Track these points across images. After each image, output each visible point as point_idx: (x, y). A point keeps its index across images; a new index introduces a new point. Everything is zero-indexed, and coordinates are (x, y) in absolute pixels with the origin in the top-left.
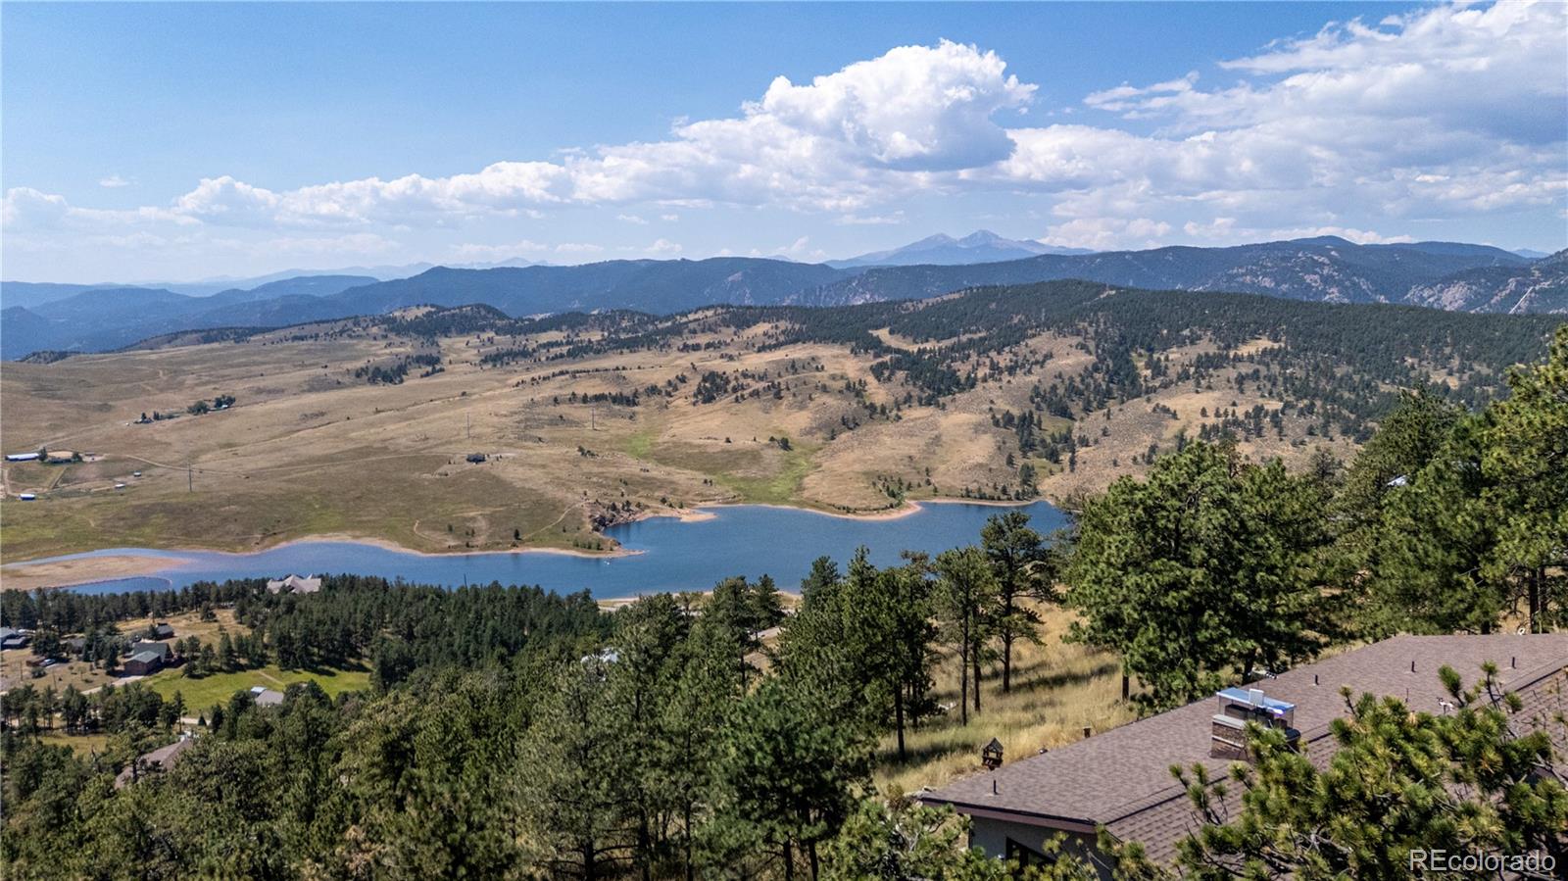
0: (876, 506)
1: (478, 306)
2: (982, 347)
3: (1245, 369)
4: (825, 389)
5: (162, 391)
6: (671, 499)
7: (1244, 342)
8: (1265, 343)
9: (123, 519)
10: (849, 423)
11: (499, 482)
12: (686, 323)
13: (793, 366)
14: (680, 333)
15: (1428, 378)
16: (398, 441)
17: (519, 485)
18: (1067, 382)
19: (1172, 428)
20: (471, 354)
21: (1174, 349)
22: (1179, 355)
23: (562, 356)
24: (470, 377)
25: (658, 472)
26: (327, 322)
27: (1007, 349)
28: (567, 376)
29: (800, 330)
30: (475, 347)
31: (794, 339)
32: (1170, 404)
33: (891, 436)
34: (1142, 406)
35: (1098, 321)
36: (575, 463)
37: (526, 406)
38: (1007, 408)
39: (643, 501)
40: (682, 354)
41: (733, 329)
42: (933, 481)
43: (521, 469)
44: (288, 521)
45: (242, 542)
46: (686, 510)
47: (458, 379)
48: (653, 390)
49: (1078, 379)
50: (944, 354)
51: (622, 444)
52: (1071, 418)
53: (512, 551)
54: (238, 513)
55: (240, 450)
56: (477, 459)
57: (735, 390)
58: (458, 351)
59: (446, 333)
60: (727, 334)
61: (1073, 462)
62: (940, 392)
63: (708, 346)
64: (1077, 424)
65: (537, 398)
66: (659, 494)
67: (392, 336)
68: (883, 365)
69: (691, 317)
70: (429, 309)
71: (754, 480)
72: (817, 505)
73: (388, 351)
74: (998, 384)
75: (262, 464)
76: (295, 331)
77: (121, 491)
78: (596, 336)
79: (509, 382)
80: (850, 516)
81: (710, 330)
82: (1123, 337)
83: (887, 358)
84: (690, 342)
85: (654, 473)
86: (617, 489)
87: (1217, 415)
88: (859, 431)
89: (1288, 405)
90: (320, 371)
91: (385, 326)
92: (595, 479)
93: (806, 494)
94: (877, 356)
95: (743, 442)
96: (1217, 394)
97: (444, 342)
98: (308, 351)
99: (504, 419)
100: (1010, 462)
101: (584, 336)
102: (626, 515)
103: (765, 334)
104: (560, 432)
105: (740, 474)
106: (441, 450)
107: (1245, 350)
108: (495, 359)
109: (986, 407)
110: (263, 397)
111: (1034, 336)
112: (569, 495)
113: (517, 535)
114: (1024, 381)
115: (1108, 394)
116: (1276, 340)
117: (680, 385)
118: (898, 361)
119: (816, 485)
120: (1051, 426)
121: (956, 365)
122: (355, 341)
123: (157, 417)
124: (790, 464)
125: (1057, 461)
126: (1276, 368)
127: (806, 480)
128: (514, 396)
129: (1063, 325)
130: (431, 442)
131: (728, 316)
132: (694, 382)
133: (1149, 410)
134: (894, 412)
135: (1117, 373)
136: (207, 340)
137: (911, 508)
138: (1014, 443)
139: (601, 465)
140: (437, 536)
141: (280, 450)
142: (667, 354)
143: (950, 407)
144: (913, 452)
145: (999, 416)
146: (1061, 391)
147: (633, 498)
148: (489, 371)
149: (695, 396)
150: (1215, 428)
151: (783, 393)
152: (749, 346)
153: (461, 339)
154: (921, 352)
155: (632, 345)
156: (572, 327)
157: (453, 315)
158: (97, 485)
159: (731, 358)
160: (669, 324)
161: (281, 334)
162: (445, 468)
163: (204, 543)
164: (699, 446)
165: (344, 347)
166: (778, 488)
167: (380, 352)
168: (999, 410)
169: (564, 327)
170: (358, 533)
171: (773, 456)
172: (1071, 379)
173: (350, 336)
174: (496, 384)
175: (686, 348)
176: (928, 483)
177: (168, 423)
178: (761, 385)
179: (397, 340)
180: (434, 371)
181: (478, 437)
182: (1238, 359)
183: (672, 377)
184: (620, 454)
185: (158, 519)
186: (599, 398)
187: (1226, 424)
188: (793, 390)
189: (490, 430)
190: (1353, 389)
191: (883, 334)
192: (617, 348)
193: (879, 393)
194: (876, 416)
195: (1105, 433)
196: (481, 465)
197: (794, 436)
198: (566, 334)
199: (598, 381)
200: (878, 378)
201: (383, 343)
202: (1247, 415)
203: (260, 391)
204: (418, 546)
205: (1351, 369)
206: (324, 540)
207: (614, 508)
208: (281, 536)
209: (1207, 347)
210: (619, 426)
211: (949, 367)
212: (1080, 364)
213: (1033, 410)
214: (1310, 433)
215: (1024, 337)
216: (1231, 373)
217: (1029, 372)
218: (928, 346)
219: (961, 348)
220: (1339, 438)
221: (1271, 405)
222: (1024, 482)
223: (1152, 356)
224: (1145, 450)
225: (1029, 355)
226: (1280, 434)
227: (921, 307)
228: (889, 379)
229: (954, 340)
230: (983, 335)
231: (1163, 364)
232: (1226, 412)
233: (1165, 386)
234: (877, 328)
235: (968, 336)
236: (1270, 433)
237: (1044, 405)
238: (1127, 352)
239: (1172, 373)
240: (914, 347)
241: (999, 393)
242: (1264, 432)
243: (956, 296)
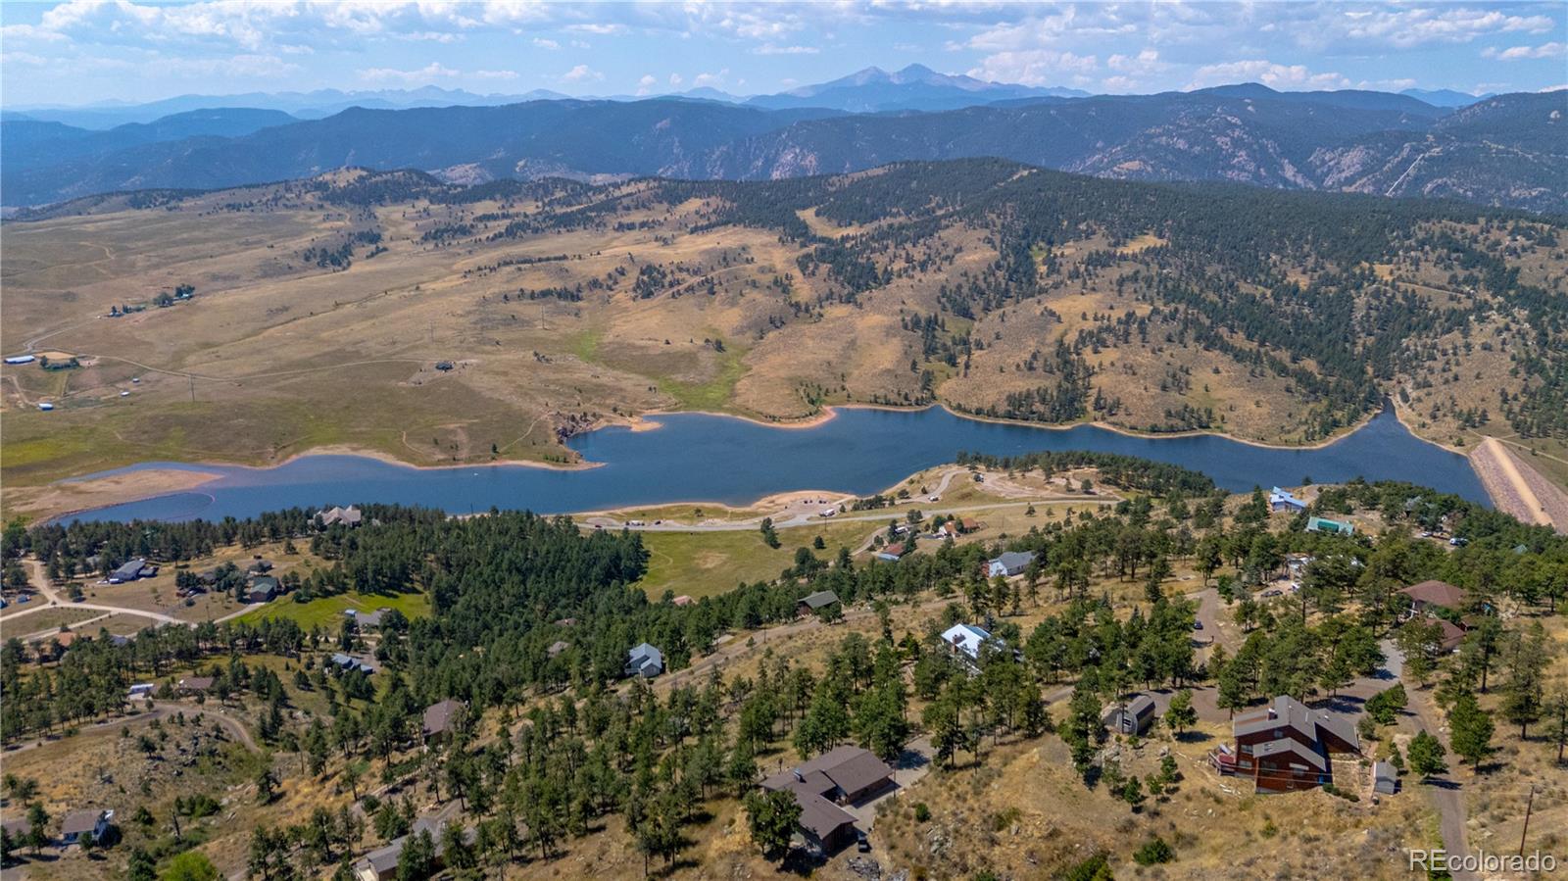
0: (797, 414)
1: (410, 171)
2: (896, 234)
3: (1127, 269)
4: (754, 284)
5: (116, 274)
6: (621, 406)
7: (1133, 237)
8: (1151, 241)
9: (145, 432)
10: (776, 322)
11: (470, 392)
12: (619, 198)
13: (725, 259)
14: (614, 210)
15: (1285, 275)
16: (370, 344)
17: (488, 394)
18: (972, 280)
19: (1057, 330)
20: (408, 228)
21: (1071, 243)
22: (1073, 250)
23: (501, 235)
24: (416, 262)
25: (608, 377)
26: (258, 186)
27: (922, 241)
28: (512, 267)
29: (731, 208)
30: (413, 219)
31: (726, 219)
32: (1054, 306)
33: (812, 338)
34: (1032, 308)
35: (1005, 213)
36: (532, 368)
37: (479, 304)
38: (917, 308)
39: (597, 410)
40: (617, 234)
41: (665, 205)
42: (847, 386)
43: (486, 378)
45: (258, 456)
46: (635, 419)
47: (405, 264)
48: (595, 284)
49: (981, 277)
50: (865, 244)
51: (570, 344)
52: (972, 318)
53: (492, 464)
54: (247, 427)
55: (222, 351)
56: (446, 368)
57: (671, 285)
58: (395, 224)
59: (380, 201)
60: (659, 212)
61: (967, 366)
62: (859, 288)
63: (643, 225)
64: (976, 324)
65: (488, 294)
66: (611, 401)
67: (327, 205)
68: (808, 256)
69: (625, 190)
70: (359, 172)
71: (692, 385)
72: (747, 412)
73: (328, 225)
74: (911, 282)
75: (249, 369)
76: (225, 197)
77: (130, 400)
78: (530, 208)
79: (455, 267)
80: (776, 425)
81: (644, 206)
82: (1027, 231)
83: (811, 249)
84: (626, 220)
85: (604, 380)
86: (572, 396)
87: (1096, 319)
88: (785, 330)
89: (1155, 311)
90: (269, 253)
91: (318, 193)
92: (552, 387)
93: (738, 401)
94: (803, 245)
95: (681, 343)
96: (1098, 296)
97: (380, 212)
98: (248, 225)
99: (461, 320)
100: (914, 366)
101: (518, 208)
102: (584, 425)
103: (697, 213)
104: (515, 334)
105: (679, 378)
106: (409, 355)
107: (1133, 247)
108: (435, 236)
109: (898, 308)
110: (219, 284)
111: (947, 227)
112: (533, 406)
113: (494, 446)
114: (934, 278)
115: (1006, 294)
116: (1161, 236)
117: (621, 278)
118: (823, 252)
119: (748, 391)
120: (954, 326)
121: (875, 257)
122: (291, 212)
123: (126, 310)
124: (723, 368)
125: (954, 365)
126: (1155, 268)
127: (738, 385)
128: (465, 290)
129: (973, 215)
130: (399, 347)
131: (660, 191)
132: (633, 275)
133: (1038, 313)
134: (817, 309)
135: (1016, 271)
136: (137, 204)
137: (829, 414)
138: (919, 347)
139: (558, 369)
140: (426, 449)
141: (257, 352)
142: (603, 234)
143: (867, 306)
144: (831, 357)
145: (908, 318)
146: (965, 290)
147: (586, 406)
148: (429, 253)
149: (635, 290)
150: (1091, 334)
151: (716, 288)
152: (681, 226)
153: (395, 208)
154: (845, 239)
155: (567, 222)
156: (506, 196)
157: (386, 182)
158: (104, 393)
159: (665, 242)
160: (602, 197)
161: (212, 198)
162: (417, 376)
163: (228, 459)
164: (642, 348)
165: (283, 220)
166: (714, 394)
167: (320, 227)
168: (909, 313)
169: (498, 196)
170: (353, 445)
171: (708, 358)
172: (976, 277)
173: (286, 206)
174: (443, 270)
175: (621, 227)
176: (843, 389)
177: (140, 317)
178: (696, 280)
179: (334, 210)
180: (378, 251)
181: (441, 341)
182: (1124, 257)
183: (611, 269)
184: (571, 357)
185: (176, 433)
186: (545, 294)
187: (1101, 330)
188: (725, 284)
189: (449, 333)
190: (1217, 290)
191: (808, 215)
192: (554, 226)
193: (804, 290)
194: (801, 314)
195: (998, 337)
196: (449, 373)
197: (726, 335)
198: (499, 204)
199: (542, 274)
200: (803, 270)
201: (320, 214)
202: (1119, 321)
203: (215, 277)
204: (411, 459)
205: (1220, 268)
206: (327, 453)
207: (573, 418)
208: (289, 450)
209: (1099, 244)
210: (567, 326)
211: (869, 258)
212: (985, 260)
213: (939, 310)
214: (1169, 340)
215: (938, 228)
216: (1114, 273)
217: (939, 269)
218: (851, 231)
219: (882, 236)
220: (1192, 345)
221: (1143, 310)
222: (924, 388)
223: (1049, 251)
224: (1028, 357)
225: (941, 248)
226: (1143, 340)
227: (847, 182)
228: (813, 273)
229: (875, 224)
230: (902, 219)
231: (1058, 260)
232: (1103, 317)
233: (1056, 286)
234: (804, 208)
235: (889, 220)
236: (1135, 339)
237: (948, 306)
238: (1029, 246)
239: (1064, 270)
240: (837, 234)
241: (910, 292)
242: (1131, 338)
243: (880, 171)
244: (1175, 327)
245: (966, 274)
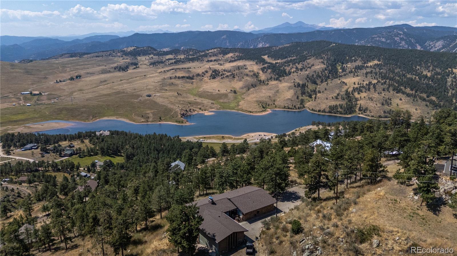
0: (258, 111)
1: (148, 47)
2: (294, 62)
3: (369, 70)
4: (247, 75)
5: (61, 73)
6: (202, 108)
7: (370, 61)
8: (376, 62)
9: (55, 112)
10: (253, 86)
11: (155, 103)
12: (208, 53)
13: (238, 68)
14: (207, 56)
15: (422, 72)
16: (127, 90)
17: (161, 103)
18: (317, 73)
19: (345, 88)
20: (146, 62)
21: (349, 63)
22: (350, 65)
23: (173, 63)
24: (146, 70)
25: (199, 100)
26: (105, 51)
27: (301, 63)
28: (174, 70)
29: (242, 56)
30: (148, 60)
31: (240, 58)
32: (345, 80)
33: (265, 90)
34: (338, 81)
35: (328, 55)
36: (176, 97)
37: (162, 80)
38: (299, 81)
39: (195, 109)
40: (207, 63)
41: (222, 55)
42: (275, 103)
43: (161, 99)
44: (99, 113)
45: (87, 119)
46: (206, 112)
47: (143, 70)
48: (198, 75)
49: (320, 73)
50: (283, 64)
51: (189, 91)
52: (317, 84)
53: (159, 123)
54: (86, 111)
55: (84, 92)
56: (149, 96)
57: (221, 75)
58: (143, 61)
59: (139, 55)
60: (220, 57)
61: (315, 98)
62: (280, 76)
63: (215, 60)
64: (318, 86)
65: (166, 77)
66: (199, 107)
67: (124, 56)
68: (264, 67)
69: (210, 51)
70: (134, 48)
71: (226, 103)
72: (242, 110)
73: (123, 61)
74: (297, 74)
75: (91, 96)
76: (96, 54)
77: (54, 104)
78: (182, 57)
79: (158, 71)
80: (251, 114)
81: (216, 55)
82: (335, 60)
83: (266, 65)
84: (210, 59)
85: (198, 101)
86: (187, 105)
87: (358, 84)
88: (256, 88)
89: (379, 82)
90: (104, 67)
91: (122, 53)
92: (181, 102)
93: (240, 107)
94: (263, 64)
95: (223, 91)
96: (359, 78)
97: (139, 58)
98: (101, 61)
99: (156, 84)
100: (298, 98)
101: (179, 57)
102: (190, 113)
103: (231, 57)
104: (172, 88)
105: (222, 101)
106: (139, 93)
107: (370, 64)
108: (153, 64)
109: (293, 81)
110: (89, 75)
111: (309, 59)
112: (174, 107)
113: (160, 118)
114: (305, 73)
115: (328, 77)
116: (379, 61)
117: (206, 73)
118: (269, 66)
119: (243, 104)
120: (311, 87)
121: (286, 68)
122: (113, 58)
123: (60, 81)
124: (236, 98)
126: (378, 70)
127: (240, 103)
128: (159, 76)
129: (317, 55)
130: (136, 91)
131: (221, 51)
132: (210, 73)
133: (339, 82)
134: (267, 82)
135: (331, 71)
136: (72, 57)
137: (269, 111)
138: (299, 92)
139: (184, 98)
140: (139, 118)
141: (95, 92)
142: (203, 63)
143: (283, 81)
144: (271, 95)
145: (296, 84)
146: (315, 76)
147: (192, 108)
148: (152, 68)
149: (210, 77)
150: (357, 88)
151: (235, 76)
152: (226, 61)
153: (143, 57)
154: (276, 63)
155: (193, 60)
156: (176, 54)
157: (141, 50)
158: (47, 102)
159: (221, 65)
160: (204, 53)
161: (92, 55)
162: (141, 98)
163: (78, 119)
164: (211, 92)
165: (111, 60)
166: (232, 105)
167: (121, 61)
168: (296, 82)
169: (173, 54)
170: (118, 117)
171: (231, 95)
172: (318, 73)
173: (112, 56)
174: (154, 72)
175: (208, 61)
176: (274, 104)
177: (64, 83)
178: (229, 74)
179: (125, 57)
180: (136, 67)
181: (149, 89)
182: (367, 67)
183: (204, 71)
184: (188, 94)
185: (64, 112)
186: (183, 77)
187: (360, 87)
188: (238, 75)
189: (152, 87)
190: (399, 76)
191: (266, 57)
192: (188, 61)
193: (263, 77)
194: (261, 83)
195: (326, 89)
196: (150, 98)
197: (238, 89)
198: (174, 56)
199: (183, 72)
200: (263, 72)
201: (122, 58)
202: (366, 84)
203: (88, 73)
204: (134, 121)
205: (400, 70)
206: (109, 119)
207: (186, 111)
208: (97, 118)
209: (359, 63)
210: (188, 86)
211: (284, 68)
212: (321, 68)
213: (306, 82)
214: (384, 90)
215: (306, 59)
216: (364, 71)
217: (306, 70)
218: (278, 61)
219: (288, 62)
220: (392, 92)
221: (374, 81)
222: (301, 104)
223: (342, 65)
224: (336, 95)
225: (307, 65)
226: (375, 90)
227: (278, 48)
228: (266, 72)
229: (286, 59)
230: (295, 58)
231: (345, 68)
232: (361, 84)
233: (345, 75)
234: (264, 55)
235: (291, 58)
236: (372, 90)
237: (309, 81)
238: (336, 64)
239: (348, 71)
240: (274, 62)
241: (297, 77)
242: (371, 90)
243: (288, 45)
244: (386, 86)
245: (315, 72)
